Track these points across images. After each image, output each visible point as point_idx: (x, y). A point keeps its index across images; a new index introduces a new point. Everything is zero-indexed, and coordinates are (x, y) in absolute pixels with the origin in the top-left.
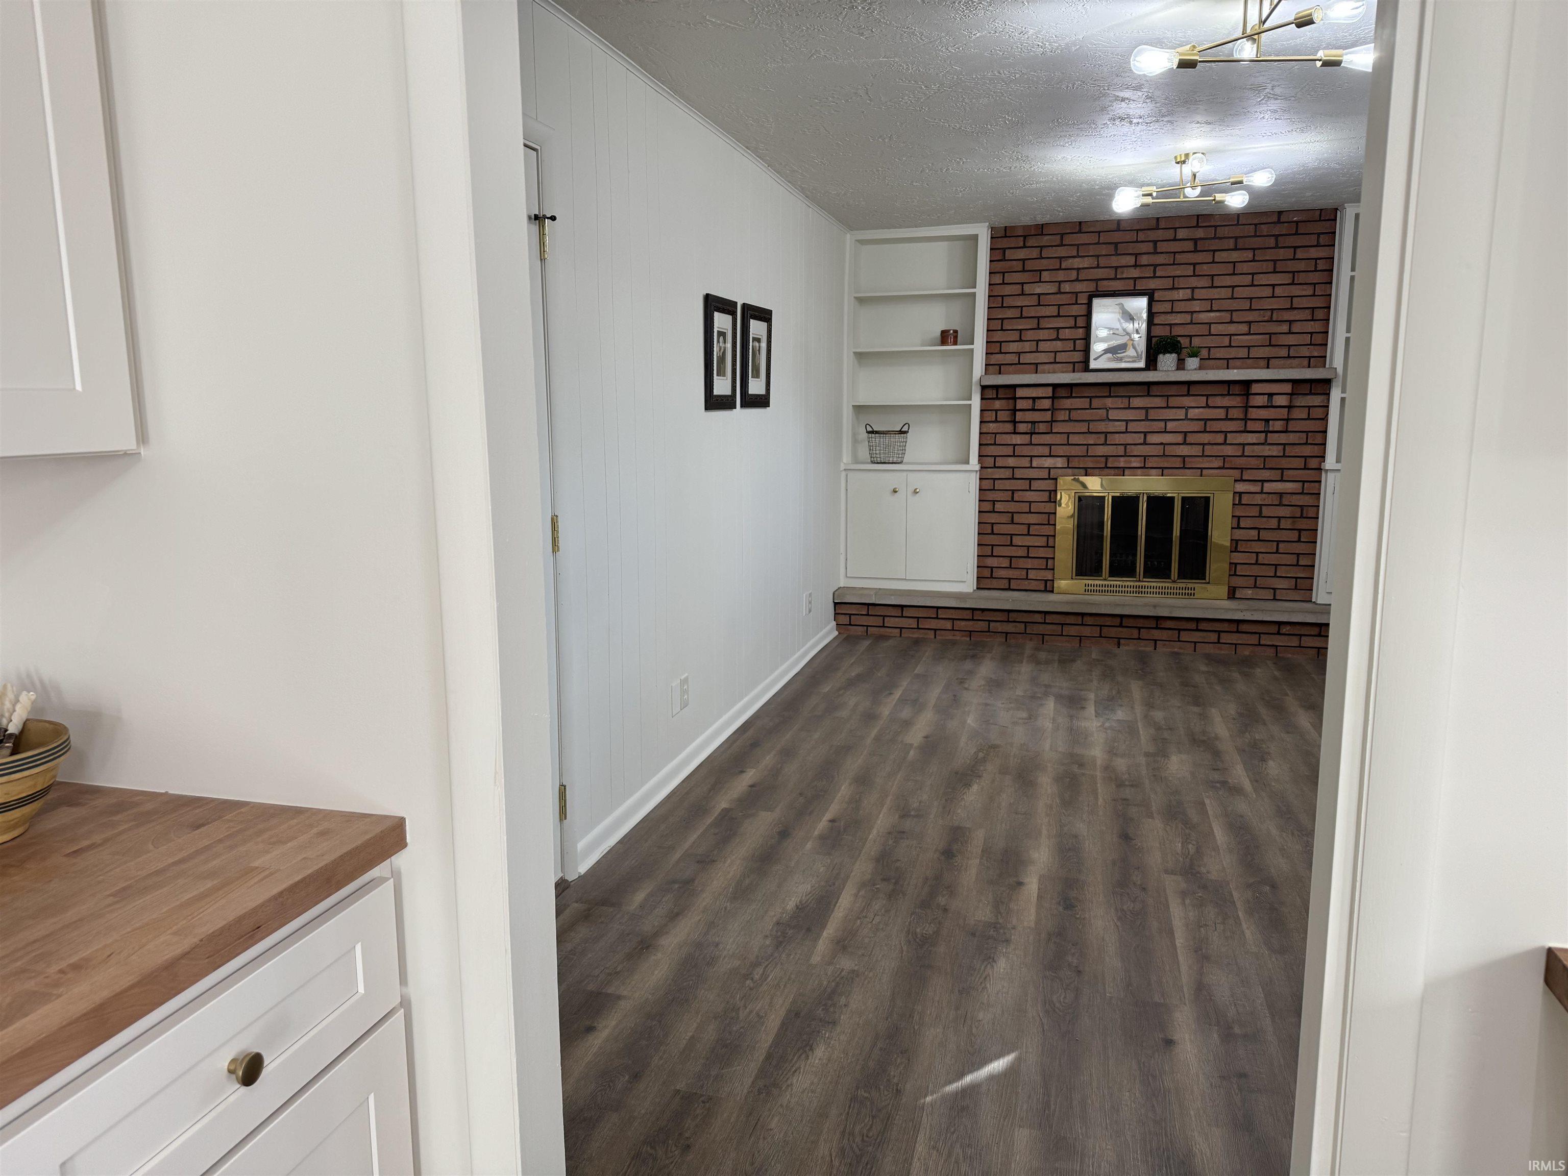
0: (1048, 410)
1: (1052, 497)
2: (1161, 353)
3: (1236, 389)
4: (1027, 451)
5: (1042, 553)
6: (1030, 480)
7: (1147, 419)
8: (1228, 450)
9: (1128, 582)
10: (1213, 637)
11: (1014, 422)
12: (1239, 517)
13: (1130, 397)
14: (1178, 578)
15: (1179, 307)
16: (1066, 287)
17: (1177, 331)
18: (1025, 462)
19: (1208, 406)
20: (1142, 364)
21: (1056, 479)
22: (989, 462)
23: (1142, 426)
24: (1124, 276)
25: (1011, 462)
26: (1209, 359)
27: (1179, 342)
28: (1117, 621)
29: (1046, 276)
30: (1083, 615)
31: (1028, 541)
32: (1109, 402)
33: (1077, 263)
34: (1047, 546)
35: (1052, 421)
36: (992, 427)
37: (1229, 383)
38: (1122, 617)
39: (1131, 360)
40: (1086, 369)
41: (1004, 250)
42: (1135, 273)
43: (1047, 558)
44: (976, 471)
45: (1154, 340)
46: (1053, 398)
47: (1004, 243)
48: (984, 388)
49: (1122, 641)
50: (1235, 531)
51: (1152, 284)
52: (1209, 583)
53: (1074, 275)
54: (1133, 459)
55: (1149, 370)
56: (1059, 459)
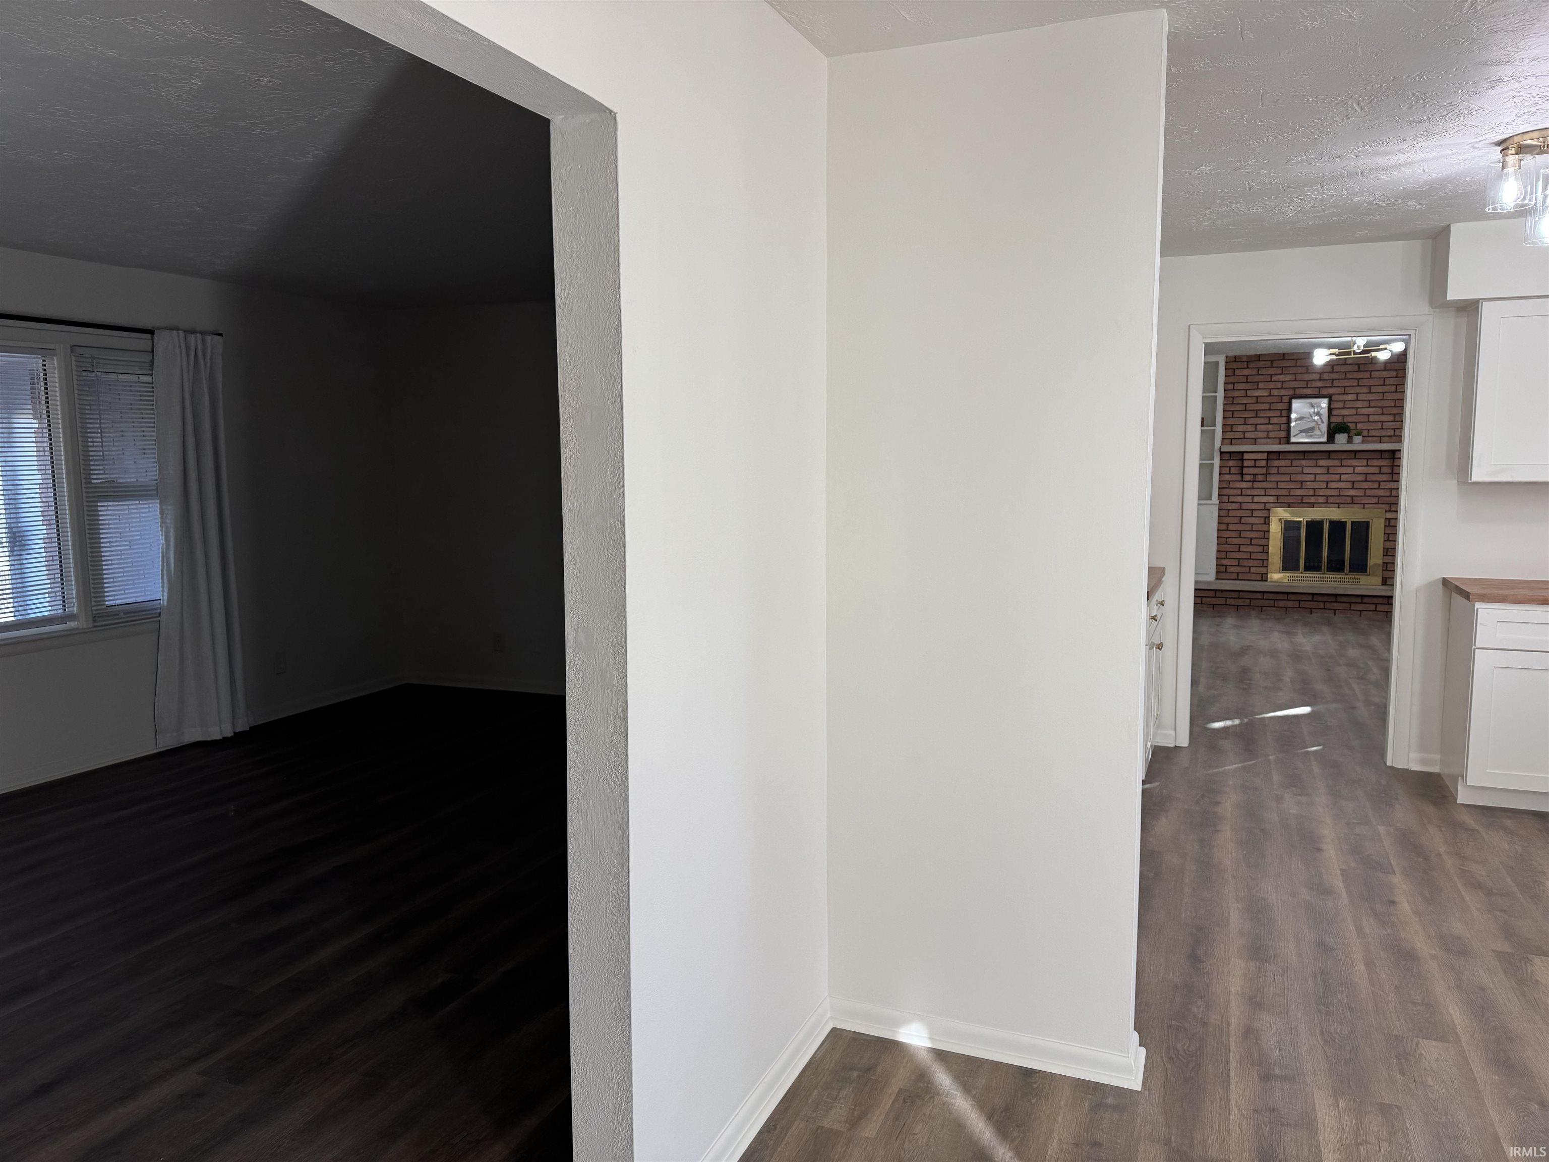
0: (1265, 467)
1: (1267, 521)
2: (1337, 433)
3: (1386, 455)
4: (1249, 492)
5: (1260, 556)
6: (1252, 510)
7: (1328, 473)
8: (1381, 493)
9: (1316, 575)
10: (1372, 607)
11: (1242, 474)
12: (1389, 534)
13: (1317, 459)
14: (1349, 572)
15: (1348, 405)
16: (1275, 392)
17: (1346, 420)
18: (1249, 499)
19: (1367, 466)
20: (1324, 439)
21: (1269, 510)
22: (1225, 499)
23: (1325, 477)
24: (1313, 386)
25: (1240, 499)
26: (1368, 436)
27: (1349, 426)
28: (1310, 598)
29: (1261, 385)
30: (1288, 593)
31: (1251, 549)
32: (1304, 462)
33: (1281, 378)
34: (1264, 552)
35: (1267, 474)
36: (1227, 477)
37: (1381, 451)
38: (1313, 594)
39: (1317, 437)
40: (1288, 442)
41: (1234, 370)
42: (1319, 384)
43: (1263, 560)
44: (1217, 504)
45: (1332, 425)
46: (1267, 459)
47: (1235, 365)
48: (1222, 453)
49: (1313, 610)
50: (1386, 542)
51: (1331, 391)
52: (1369, 575)
53: (1279, 385)
54: (1320, 498)
55: (1329, 443)
56: (1271, 497)
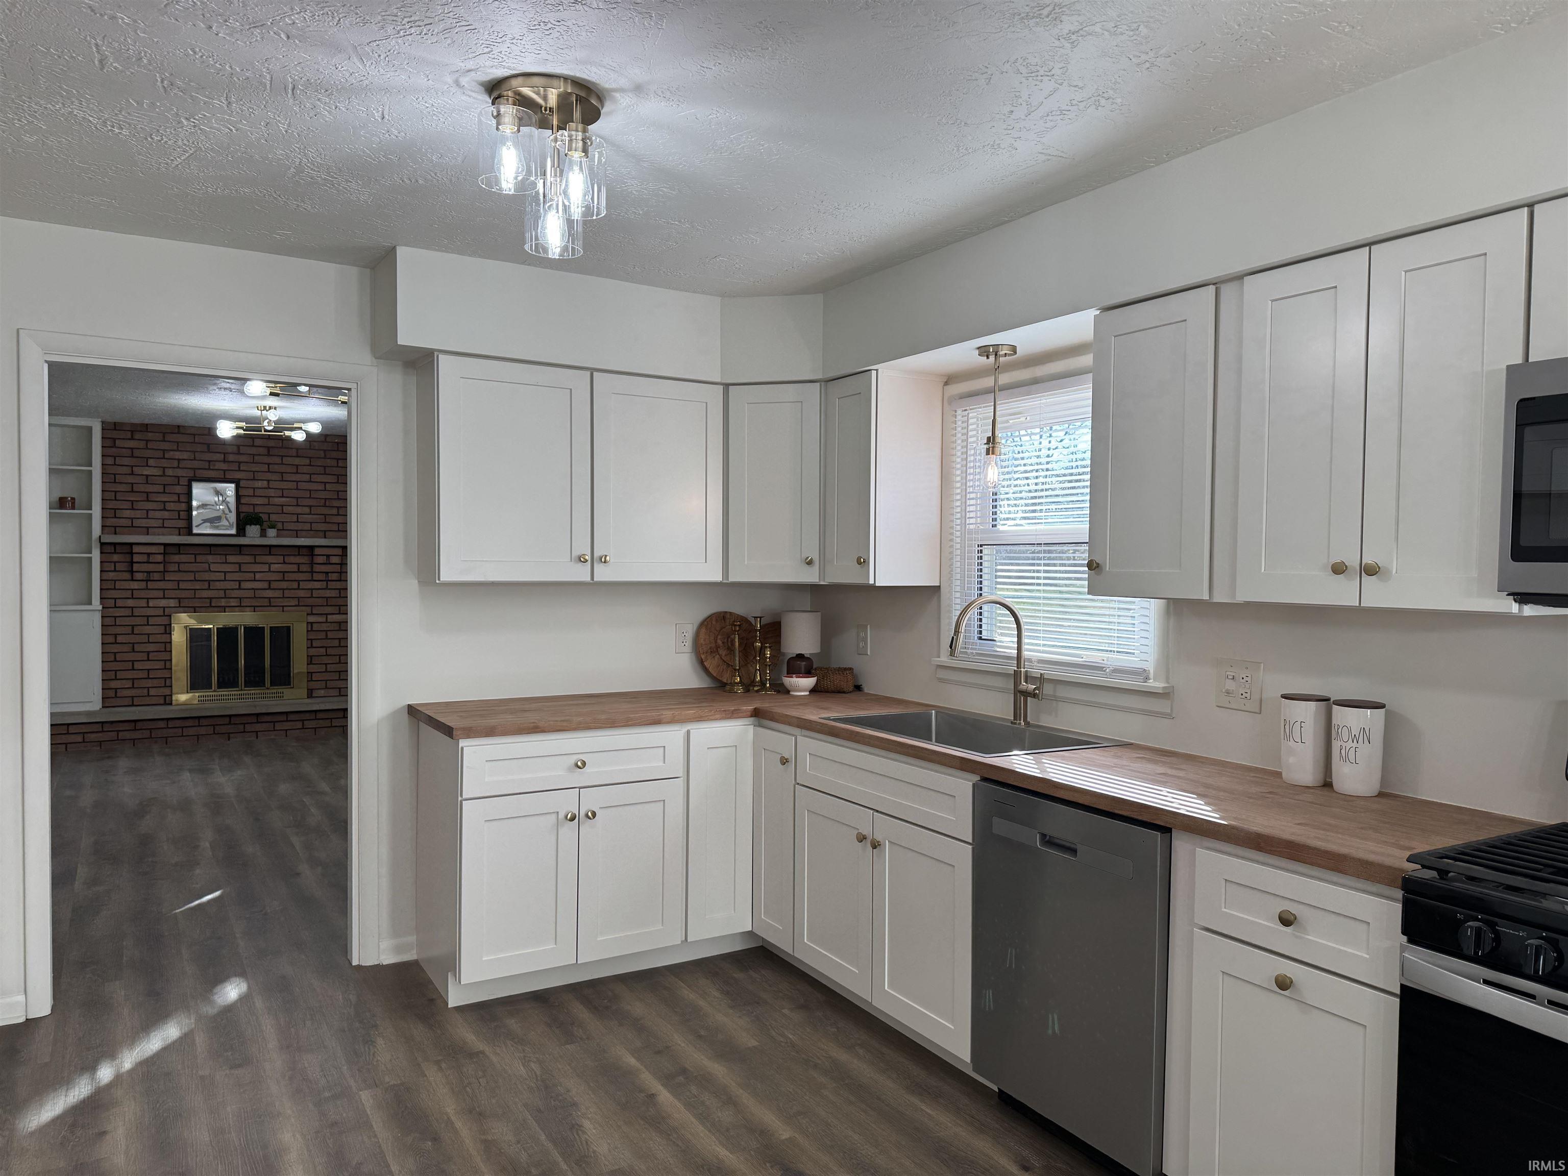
0: (161, 563)
1: (168, 630)
2: (248, 524)
3: (304, 551)
4: (143, 594)
5: (160, 674)
6: (148, 616)
7: (240, 571)
8: (301, 593)
9: (233, 692)
10: (299, 725)
11: (132, 572)
12: (312, 640)
13: (226, 555)
14: (271, 686)
15: (258, 492)
16: (169, 472)
17: (258, 509)
18: (143, 603)
19: (284, 563)
20: (233, 531)
21: (170, 616)
22: (111, 603)
23: (237, 576)
24: (216, 468)
25: (130, 603)
26: (283, 530)
27: (261, 517)
28: (227, 720)
29: (151, 462)
30: (199, 718)
31: (148, 665)
32: (210, 558)
33: (178, 455)
34: (165, 669)
35: (165, 571)
36: (112, 575)
37: (299, 547)
38: (230, 716)
39: (224, 528)
40: (190, 533)
41: (114, 440)
42: (223, 466)
43: (165, 678)
44: (99, 610)
45: (242, 515)
46: (164, 554)
47: (115, 434)
48: (102, 545)
49: (231, 735)
50: (309, 649)
51: (238, 475)
52: (293, 688)
53: (175, 464)
54: (231, 600)
55: (240, 536)
56: (171, 600)
